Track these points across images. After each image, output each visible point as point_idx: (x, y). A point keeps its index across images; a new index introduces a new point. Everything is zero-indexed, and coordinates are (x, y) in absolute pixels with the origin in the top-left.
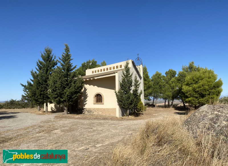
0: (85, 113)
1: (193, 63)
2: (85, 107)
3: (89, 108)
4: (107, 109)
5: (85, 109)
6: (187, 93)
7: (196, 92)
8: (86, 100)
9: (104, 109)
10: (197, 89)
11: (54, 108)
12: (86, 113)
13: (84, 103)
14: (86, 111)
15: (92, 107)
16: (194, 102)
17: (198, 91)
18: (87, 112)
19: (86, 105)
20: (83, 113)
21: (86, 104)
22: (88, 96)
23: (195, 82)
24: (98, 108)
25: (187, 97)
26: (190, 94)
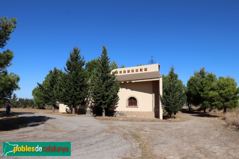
0: (116, 116)
1: (204, 69)
2: (115, 110)
3: (121, 111)
4: (142, 112)
5: (116, 111)
6: (214, 98)
7: (222, 97)
8: (117, 103)
9: (139, 113)
10: (224, 95)
11: (69, 109)
12: (118, 115)
13: (115, 106)
14: (118, 114)
15: (125, 111)
16: (220, 105)
17: (224, 96)
18: (120, 115)
19: (117, 108)
20: (114, 115)
21: (117, 106)
22: (119, 99)
23: (220, 88)
24: (132, 112)
25: (214, 101)
26: (217, 99)
